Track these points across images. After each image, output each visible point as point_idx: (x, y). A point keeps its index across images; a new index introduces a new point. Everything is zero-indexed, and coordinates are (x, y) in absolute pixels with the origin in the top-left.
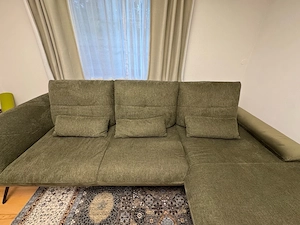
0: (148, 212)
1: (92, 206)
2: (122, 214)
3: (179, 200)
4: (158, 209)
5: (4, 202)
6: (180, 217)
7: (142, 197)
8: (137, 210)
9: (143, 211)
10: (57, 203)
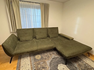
0: (49, 55)
5: (10, 63)
7: (46, 54)
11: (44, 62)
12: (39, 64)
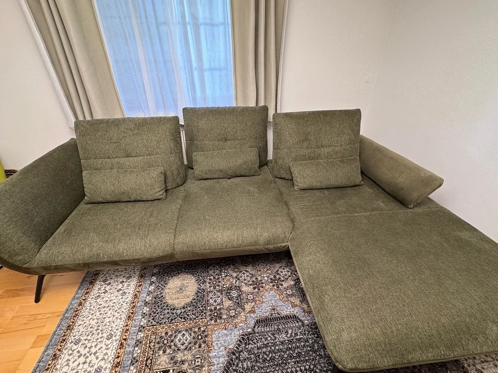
0: (245, 289)
1: (167, 291)
2: (210, 295)
3: (285, 272)
4: (257, 285)
6: (286, 289)
7: (235, 275)
8: (230, 289)
9: (238, 288)
10: (116, 293)
11: (201, 339)
12: (164, 344)
